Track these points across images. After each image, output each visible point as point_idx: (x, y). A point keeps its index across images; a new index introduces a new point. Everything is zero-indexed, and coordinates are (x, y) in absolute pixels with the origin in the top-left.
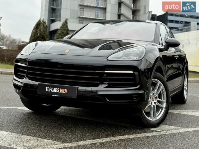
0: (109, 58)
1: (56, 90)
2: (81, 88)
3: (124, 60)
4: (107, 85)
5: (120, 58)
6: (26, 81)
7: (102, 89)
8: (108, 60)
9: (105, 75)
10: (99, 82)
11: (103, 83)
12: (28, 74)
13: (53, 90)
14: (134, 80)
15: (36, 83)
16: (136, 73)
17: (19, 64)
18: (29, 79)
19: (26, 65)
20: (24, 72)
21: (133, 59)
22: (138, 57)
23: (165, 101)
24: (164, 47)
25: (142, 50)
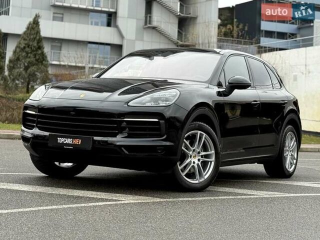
0: (130, 104)
1: (69, 141)
2: (96, 138)
3: (150, 105)
4: (126, 135)
5: (145, 103)
6: (36, 131)
7: (119, 140)
8: (128, 106)
9: (125, 123)
10: (117, 132)
11: (121, 133)
12: (38, 123)
13: (65, 141)
14: (159, 129)
15: (47, 134)
16: (161, 121)
17: (28, 111)
18: (39, 129)
19: (36, 112)
20: (34, 122)
21: (161, 105)
22: (168, 102)
23: (213, 159)
24: (224, 89)
25: (175, 93)
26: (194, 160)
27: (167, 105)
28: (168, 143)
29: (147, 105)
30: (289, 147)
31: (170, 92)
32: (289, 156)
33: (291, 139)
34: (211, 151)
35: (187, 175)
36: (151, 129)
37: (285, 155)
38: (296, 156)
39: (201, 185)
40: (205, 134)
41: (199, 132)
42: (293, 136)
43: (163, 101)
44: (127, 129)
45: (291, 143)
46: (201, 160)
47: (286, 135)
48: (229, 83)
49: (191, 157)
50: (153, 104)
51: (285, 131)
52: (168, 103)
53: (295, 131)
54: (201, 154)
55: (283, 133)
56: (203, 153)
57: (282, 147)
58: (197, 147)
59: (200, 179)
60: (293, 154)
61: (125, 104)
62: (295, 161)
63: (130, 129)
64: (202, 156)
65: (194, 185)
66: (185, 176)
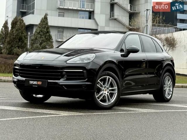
2: (49, 81)
3: (79, 63)
4: (66, 79)
5: (76, 62)
6: (19, 78)
7: (62, 82)
8: (67, 63)
9: (65, 73)
10: (60, 77)
11: (62, 77)
12: (20, 73)
14: (83, 76)
15: (24, 79)
16: (84, 71)
18: (21, 77)
19: (19, 67)
20: (18, 72)
21: (85, 62)
23: (116, 92)
24: (124, 53)
25: (93, 56)
26: (105, 92)
27: (88, 62)
28: (89, 83)
29: (77, 63)
30: (167, 85)
31: (90, 55)
32: (167, 90)
33: (169, 81)
34: (115, 87)
35: (101, 101)
36: (79, 76)
37: (164, 89)
38: (172, 90)
39: (109, 106)
40: (111, 78)
41: (108, 77)
42: (170, 78)
43: (86, 60)
44: (66, 76)
45: (168, 83)
46: (109, 92)
47: (165, 78)
48: (127, 50)
49: (103, 90)
50: (80, 62)
51: (164, 76)
52: (89, 61)
53: (171, 76)
54: (109, 89)
55: (163, 77)
56: (110, 89)
57: (162, 84)
58: (107, 85)
59: (109, 103)
60: (170, 89)
61: (64, 62)
62: (171, 93)
63: (68, 76)
64: (110, 90)
65: (104, 106)
66: (100, 101)
